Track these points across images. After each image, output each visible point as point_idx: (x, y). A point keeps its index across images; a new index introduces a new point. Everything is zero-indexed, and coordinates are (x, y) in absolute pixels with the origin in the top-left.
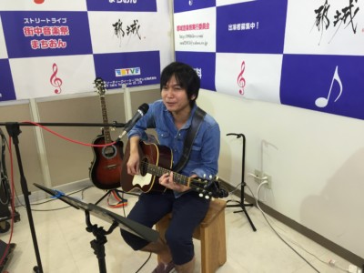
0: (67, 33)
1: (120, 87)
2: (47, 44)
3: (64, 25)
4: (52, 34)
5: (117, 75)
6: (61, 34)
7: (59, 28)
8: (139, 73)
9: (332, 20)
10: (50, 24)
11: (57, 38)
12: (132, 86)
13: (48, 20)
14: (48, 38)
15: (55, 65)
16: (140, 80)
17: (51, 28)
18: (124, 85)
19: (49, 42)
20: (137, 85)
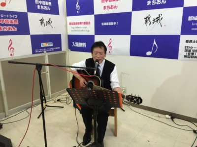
0: (17, 23)
1: (43, 52)
2: (7, 29)
3: (16, 19)
4: (9, 23)
5: (42, 46)
6: (14, 23)
7: (13, 20)
8: (52, 45)
9: (152, 22)
10: (9, 18)
11: (12, 25)
12: (49, 52)
13: (7, 16)
14: (7, 25)
15: (11, 40)
16: (53, 49)
17: (9, 20)
18: (45, 52)
19: (8, 27)
20: (51, 51)
